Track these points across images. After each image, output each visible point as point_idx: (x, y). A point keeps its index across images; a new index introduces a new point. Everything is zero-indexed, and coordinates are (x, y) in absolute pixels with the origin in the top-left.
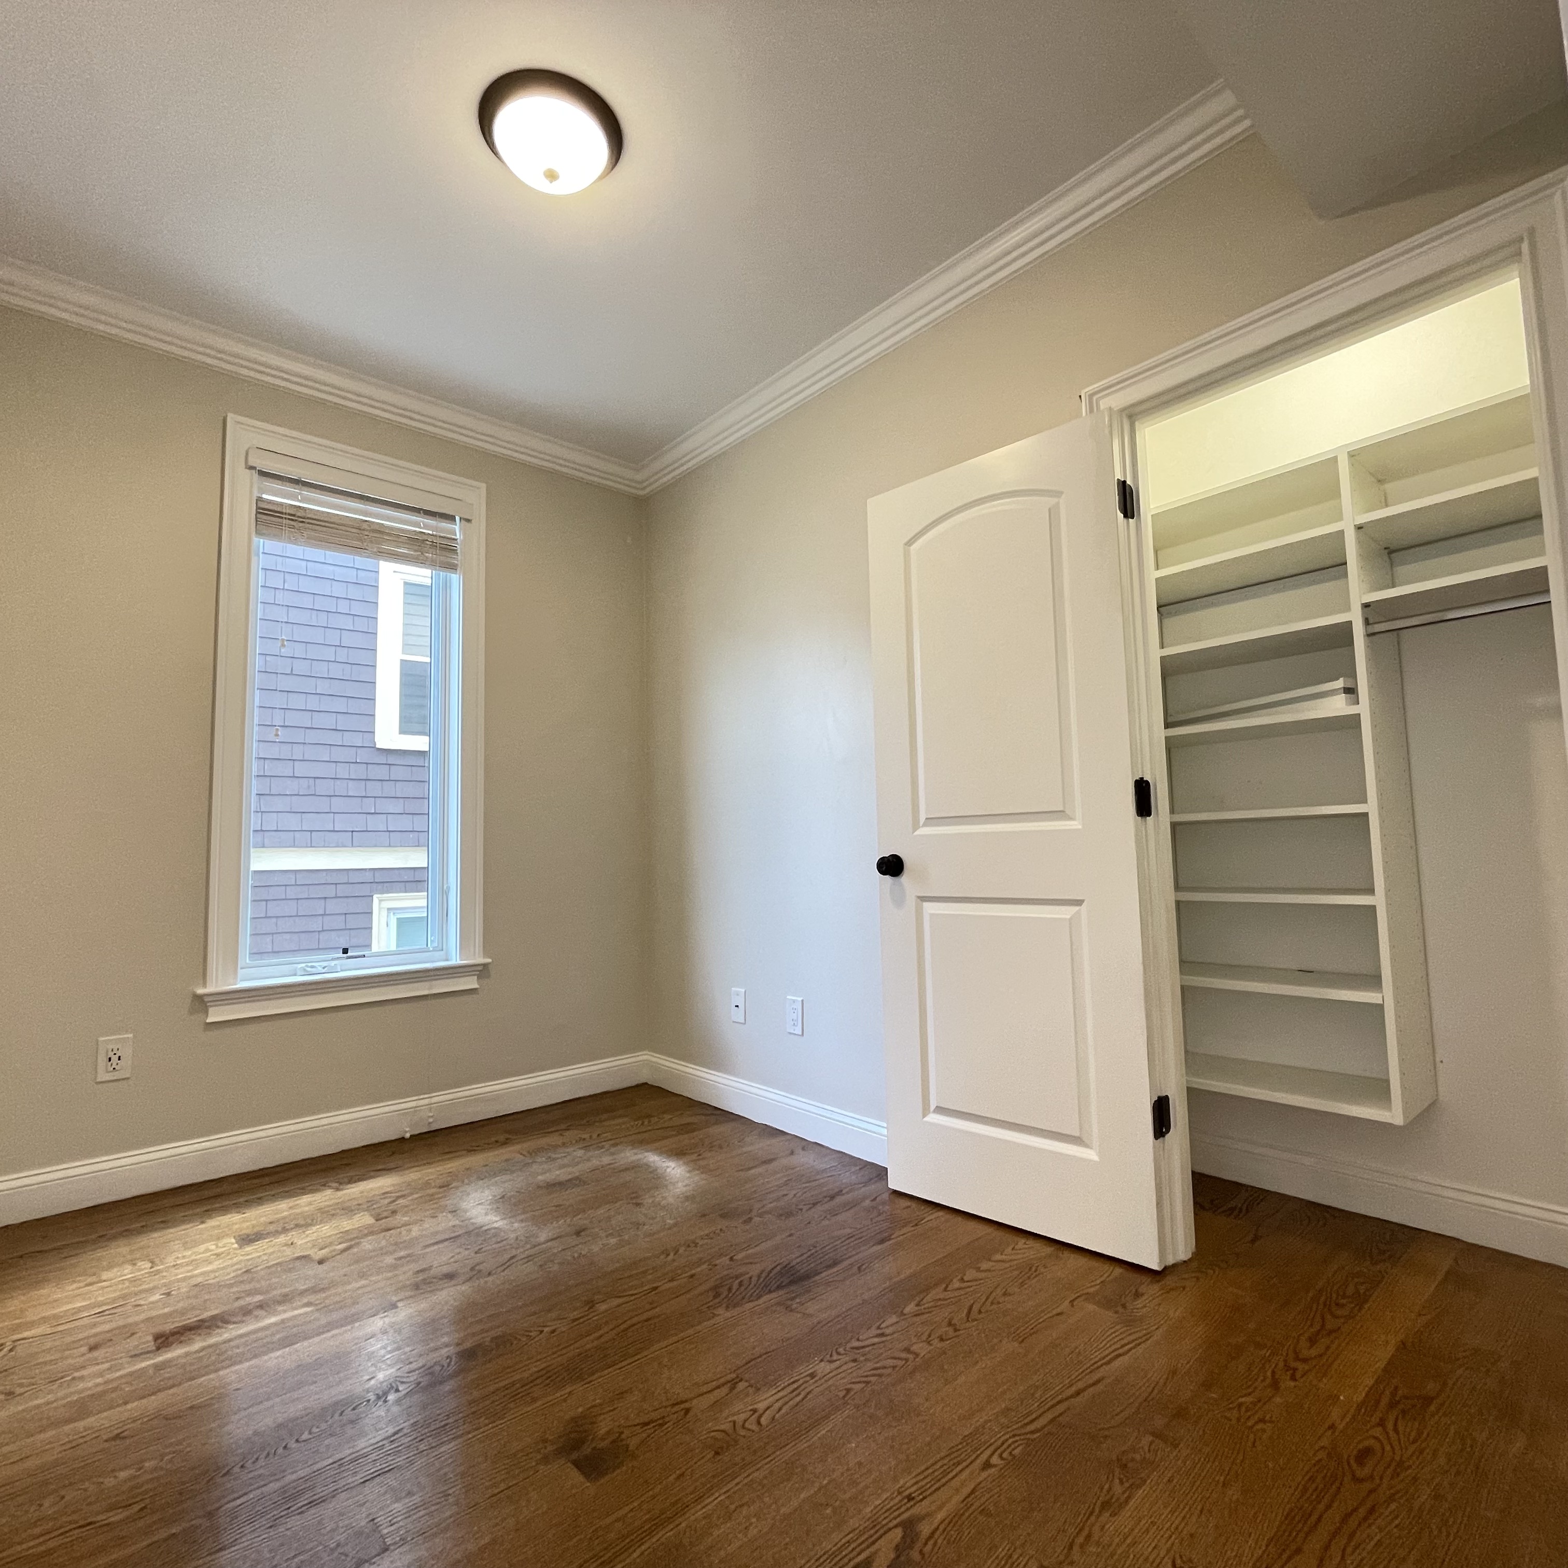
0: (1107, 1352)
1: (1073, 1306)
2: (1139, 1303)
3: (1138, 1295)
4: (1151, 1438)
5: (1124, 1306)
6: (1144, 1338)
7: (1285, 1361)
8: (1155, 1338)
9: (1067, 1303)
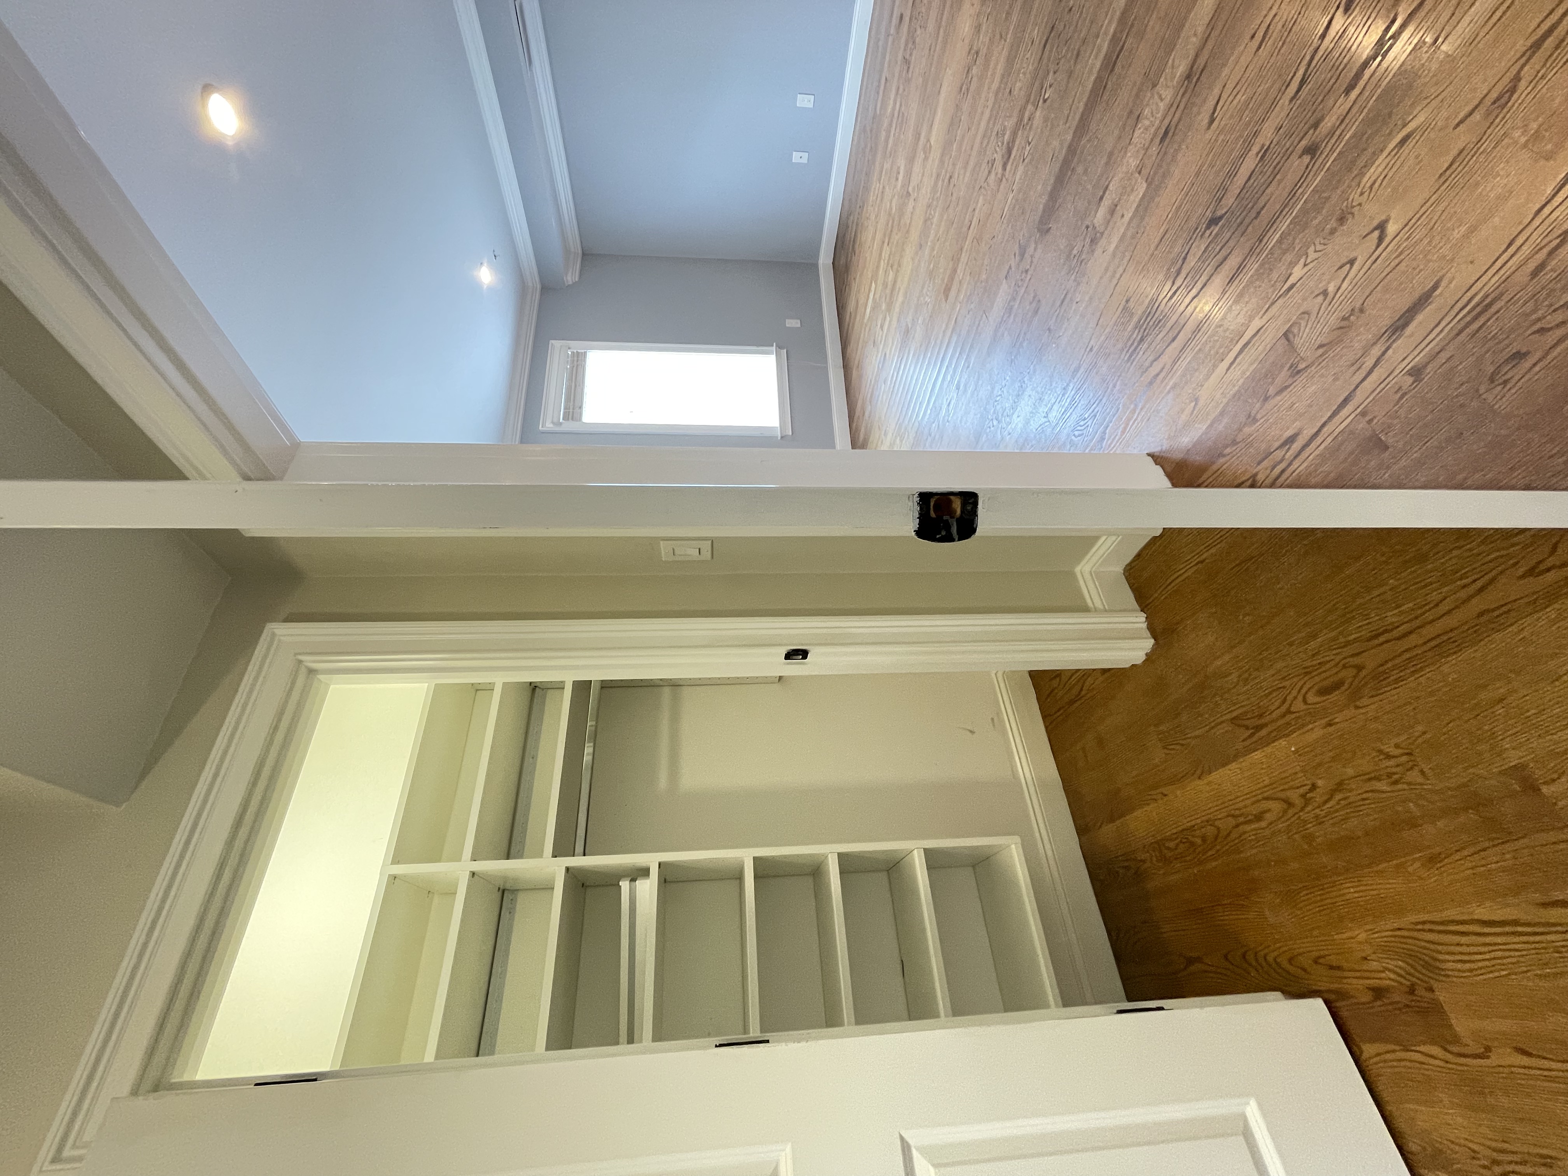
0: (1499, 940)
1: (1488, 1049)
2: (1387, 979)
3: (1378, 992)
4: (1545, 789)
5: (1412, 991)
6: (1427, 927)
7: (1302, 809)
8: (1413, 918)
9: (1494, 1060)
